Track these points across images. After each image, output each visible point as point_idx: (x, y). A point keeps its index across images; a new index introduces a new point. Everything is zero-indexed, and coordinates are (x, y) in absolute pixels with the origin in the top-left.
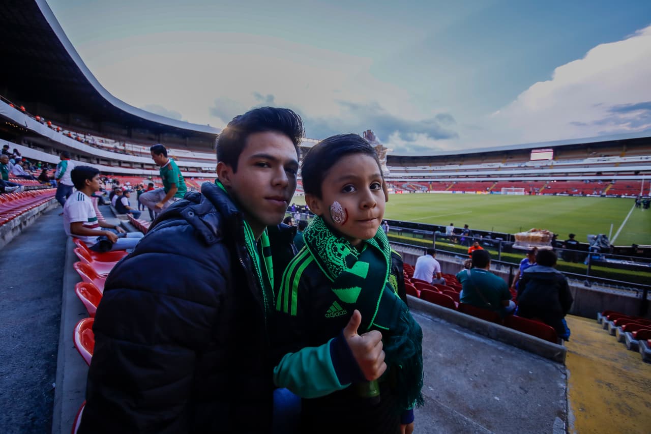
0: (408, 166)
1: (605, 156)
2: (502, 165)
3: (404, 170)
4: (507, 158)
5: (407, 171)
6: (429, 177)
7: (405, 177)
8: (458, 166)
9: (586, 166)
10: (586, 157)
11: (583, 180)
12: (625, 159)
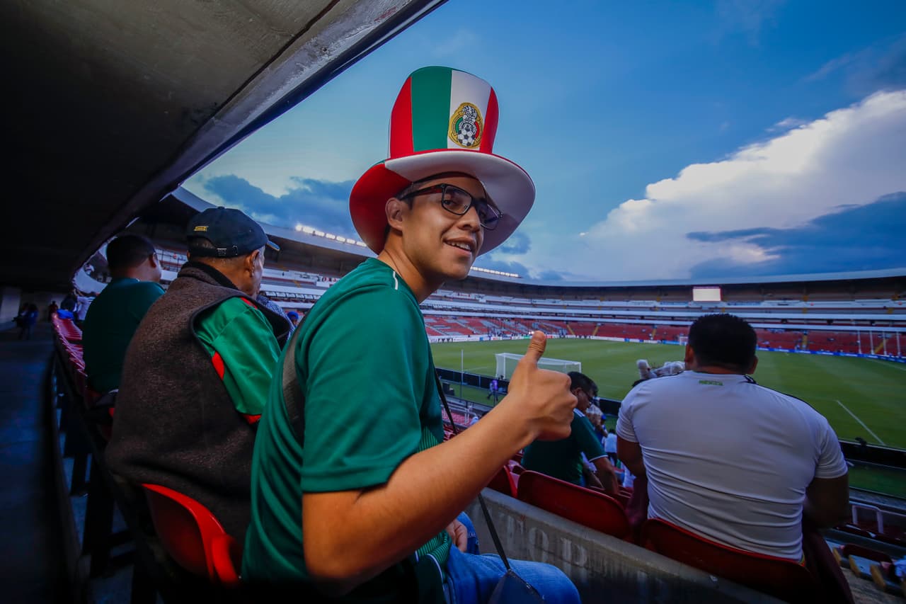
0: (535, 298)
1: (785, 299)
2: (657, 304)
3: (530, 303)
4: (660, 295)
5: (534, 306)
6: (564, 315)
7: (533, 314)
8: (599, 301)
9: (768, 311)
10: (763, 300)
11: (765, 329)
12: (812, 305)
